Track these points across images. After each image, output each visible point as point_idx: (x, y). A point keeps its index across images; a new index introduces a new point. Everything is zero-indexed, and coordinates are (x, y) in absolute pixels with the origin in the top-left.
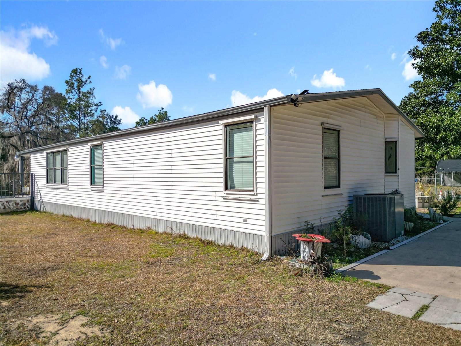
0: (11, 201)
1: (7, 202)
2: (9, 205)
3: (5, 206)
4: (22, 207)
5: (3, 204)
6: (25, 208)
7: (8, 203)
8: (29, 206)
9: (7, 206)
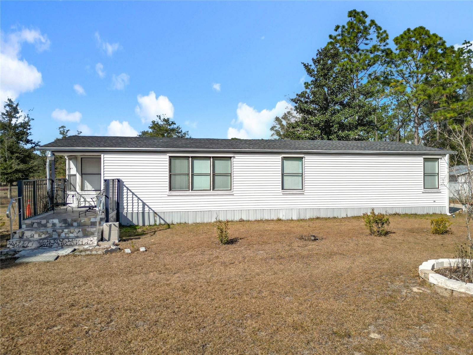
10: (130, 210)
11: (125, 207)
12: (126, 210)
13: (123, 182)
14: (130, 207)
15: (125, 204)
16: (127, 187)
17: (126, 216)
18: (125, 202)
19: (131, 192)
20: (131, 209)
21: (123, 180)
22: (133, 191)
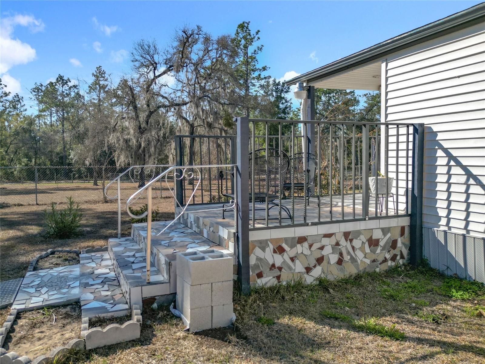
0: (358, 233)
1: (346, 235)
2: (353, 248)
3: (341, 254)
4: (388, 256)
5: (338, 244)
6: (393, 258)
7: (351, 241)
8: (405, 252)
9: (349, 253)
10: (457, 225)
11: (442, 213)
12: (443, 221)
13: (435, 134)
14: (458, 215)
15: (441, 204)
16: (445, 150)
17: (443, 242)
18: (441, 196)
19: (459, 164)
20: (462, 224)
21: (435, 128)
22: (464, 162)
